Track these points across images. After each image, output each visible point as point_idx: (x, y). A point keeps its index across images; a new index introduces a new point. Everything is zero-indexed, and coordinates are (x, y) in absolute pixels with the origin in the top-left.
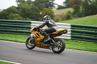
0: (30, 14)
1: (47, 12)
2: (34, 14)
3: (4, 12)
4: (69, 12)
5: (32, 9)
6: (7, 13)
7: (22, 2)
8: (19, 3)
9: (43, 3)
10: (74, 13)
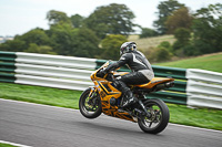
0: (76, 46)
1: (114, 43)
2: (85, 46)
3: (18, 41)
4: (166, 44)
5: (82, 35)
6: (24, 42)
7: (60, 20)
8: (52, 22)
9: (107, 22)
10: (176, 47)
